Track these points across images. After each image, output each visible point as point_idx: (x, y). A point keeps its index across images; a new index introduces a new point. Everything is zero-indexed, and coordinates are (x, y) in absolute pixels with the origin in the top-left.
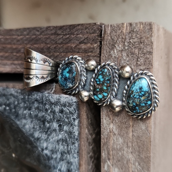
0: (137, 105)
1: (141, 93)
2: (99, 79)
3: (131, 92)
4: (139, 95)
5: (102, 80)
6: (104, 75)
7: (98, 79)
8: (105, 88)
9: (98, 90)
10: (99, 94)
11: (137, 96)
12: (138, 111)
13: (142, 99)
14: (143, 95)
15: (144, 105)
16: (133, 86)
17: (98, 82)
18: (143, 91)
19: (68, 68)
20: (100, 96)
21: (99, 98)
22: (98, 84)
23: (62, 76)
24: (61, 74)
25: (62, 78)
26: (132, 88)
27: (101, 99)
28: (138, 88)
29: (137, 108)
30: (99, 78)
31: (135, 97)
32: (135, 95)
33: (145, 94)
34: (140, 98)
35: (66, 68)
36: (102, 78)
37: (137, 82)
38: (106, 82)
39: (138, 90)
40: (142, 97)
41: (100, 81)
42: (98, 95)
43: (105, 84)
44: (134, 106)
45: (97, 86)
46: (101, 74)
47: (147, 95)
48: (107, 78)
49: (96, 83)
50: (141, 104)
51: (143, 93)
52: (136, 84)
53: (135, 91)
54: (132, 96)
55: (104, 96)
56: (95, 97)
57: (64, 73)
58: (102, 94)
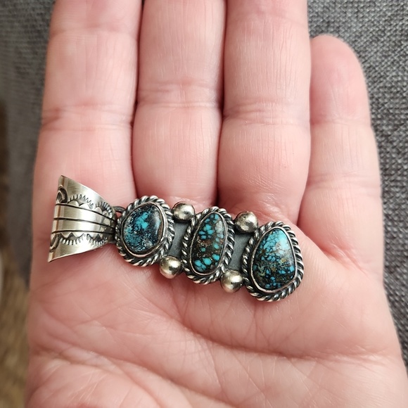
0: (272, 274)
1: (278, 252)
2: (206, 232)
3: (261, 252)
4: (275, 256)
5: (211, 232)
6: (215, 224)
7: (204, 231)
8: (216, 246)
9: (204, 250)
10: (206, 257)
11: (272, 257)
12: (275, 284)
13: (281, 262)
14: (283, 256)
15: (284, 272)
16: (264, 242)
17: (204, 237)
18: (281, 250)
19: (146, 213)
20: (208, 261)
21: (204, 264)
22: (203, 240)
23: (133, 227)
24: (130, 223)
25: (133, 230)
26: (263, 246)
27: (208, 267)
28: (272, 244)
29: (273, 278)
30: (205, 229)
31: (268, 259)
32: (268, 256)
33: (285, 254)
35: (142, 213)
36: (211, 229)
37: (270, 236)
38: (218, 235)
40: (280, 259)
41: (206, 234)
42: (204, 259)
43: (217, 240)
44: (268, 275)
45: (202, 244)
46: (208, 223)
47: (288, 256)
48: (220, 230)
49: (200, 239)
50: (280, 272)
51: (281, 252)
52: (268, 239)
53: (268, 250)
54: (263, 258)
55: (214, 262)
56: (198, 263)
57: (138, 223)
58: (211, 256)
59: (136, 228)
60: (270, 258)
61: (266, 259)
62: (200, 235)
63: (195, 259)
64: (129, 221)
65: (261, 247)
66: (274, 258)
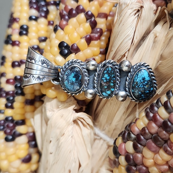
0: (142, 93)
1: (144, 83)
2: (106, 78)
3: (135, 83)
4: (143, 85)
5: (108, 78)
6: (110, 73)
7: (104, 78)
8: (112, 84)
9: (106, 87)
10: (108, 90)
11: (141, 85)
12: (144, 98)
13: (146, 87)
14: (147, 84)
15: (148, 92)
16: (136, 78)
17: (105, 81)
18: (146, 81)
19: (73, 73)
20: (109, 92)
21: (107, 94)
23: (68, 81)
24: (66, 79)
25: (68, 83)
26: (136, 80)
27: (109, 95)
28: (141, 79)
29: (143, 95)
30: (105, 76)
31: (139, 87)
32: (139, 85)
33: (148, 83)
34: (144, 86)
35: (71, 73)
36: (108, 76)
37: (140, 74)
38: (112, 79)
39: (142, 81)
40: (146, 86)
41: (106, 79)
42: (106, 92)
43: (112, 81)
44: (140, 94)
45: (104, 84)
46: (106, 73)
47: (149, 83)
48: (113, 76)
49: (103, 82)
50: (146, 92)
51: (146, 82)
52: (139, 76)
53: (139, 82)
55: (112, 92)
56: (104, 94)
57: (70, 79)
58: (110, 90)
59: (70, 82)
60: (140, 86)
61: (138, 87)
62: (103, 80)
63: (102, 92)
64: (65, 78)
65: (135, 81)
66: (142, 86)
